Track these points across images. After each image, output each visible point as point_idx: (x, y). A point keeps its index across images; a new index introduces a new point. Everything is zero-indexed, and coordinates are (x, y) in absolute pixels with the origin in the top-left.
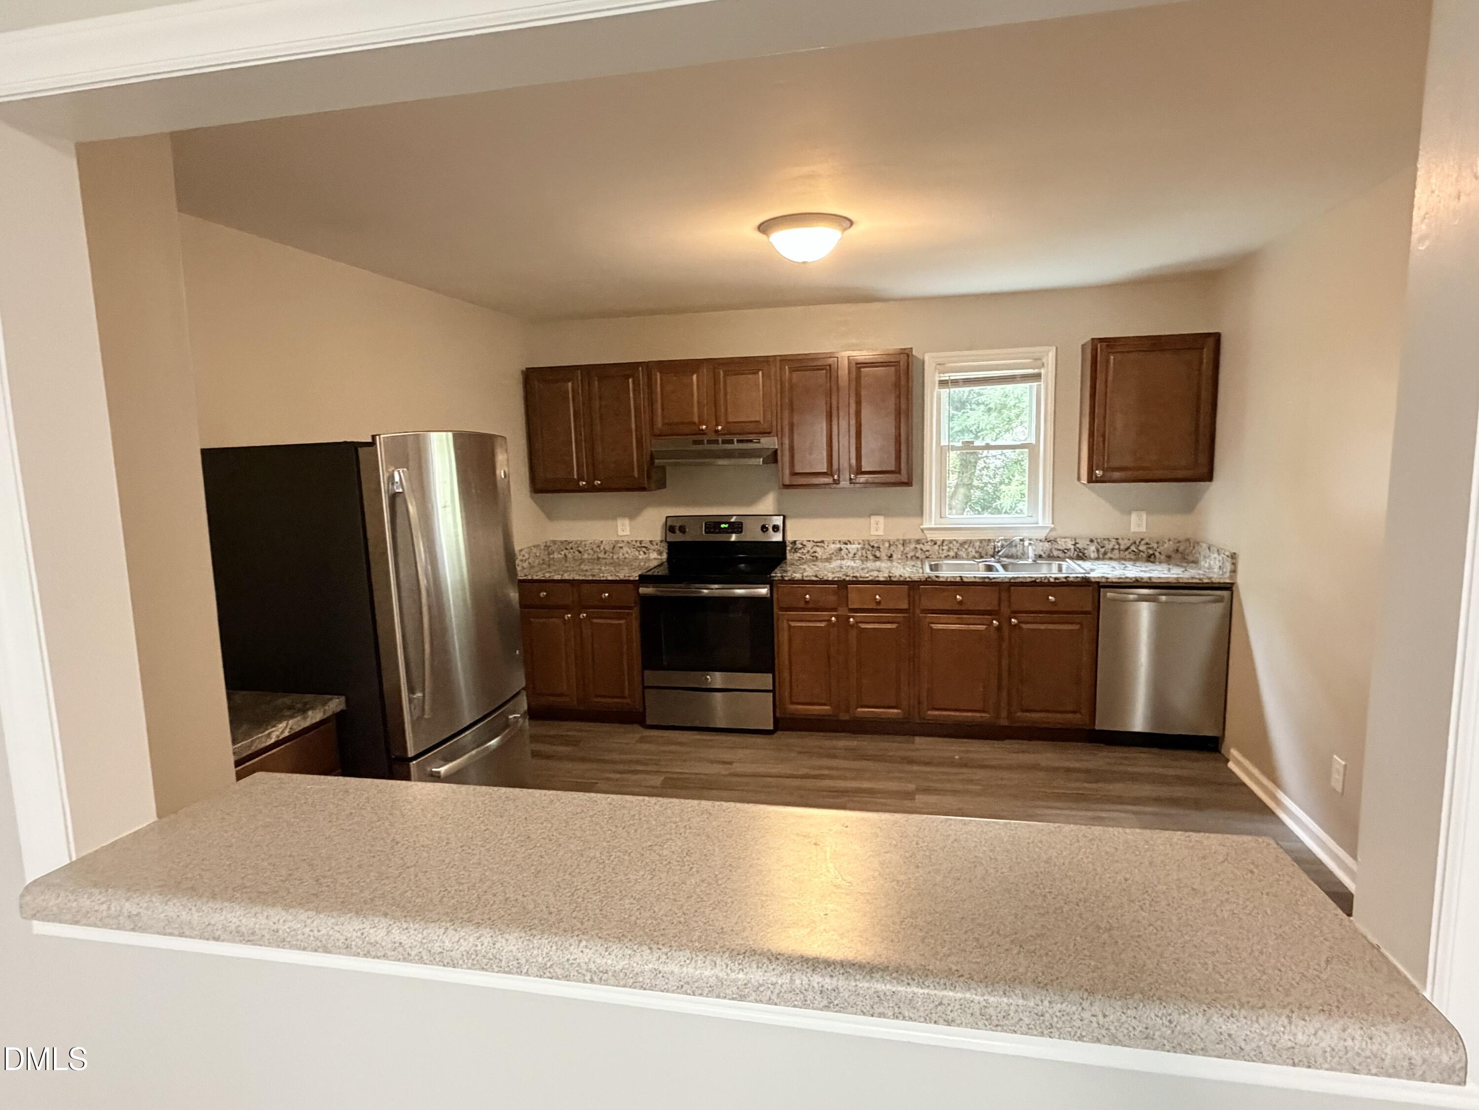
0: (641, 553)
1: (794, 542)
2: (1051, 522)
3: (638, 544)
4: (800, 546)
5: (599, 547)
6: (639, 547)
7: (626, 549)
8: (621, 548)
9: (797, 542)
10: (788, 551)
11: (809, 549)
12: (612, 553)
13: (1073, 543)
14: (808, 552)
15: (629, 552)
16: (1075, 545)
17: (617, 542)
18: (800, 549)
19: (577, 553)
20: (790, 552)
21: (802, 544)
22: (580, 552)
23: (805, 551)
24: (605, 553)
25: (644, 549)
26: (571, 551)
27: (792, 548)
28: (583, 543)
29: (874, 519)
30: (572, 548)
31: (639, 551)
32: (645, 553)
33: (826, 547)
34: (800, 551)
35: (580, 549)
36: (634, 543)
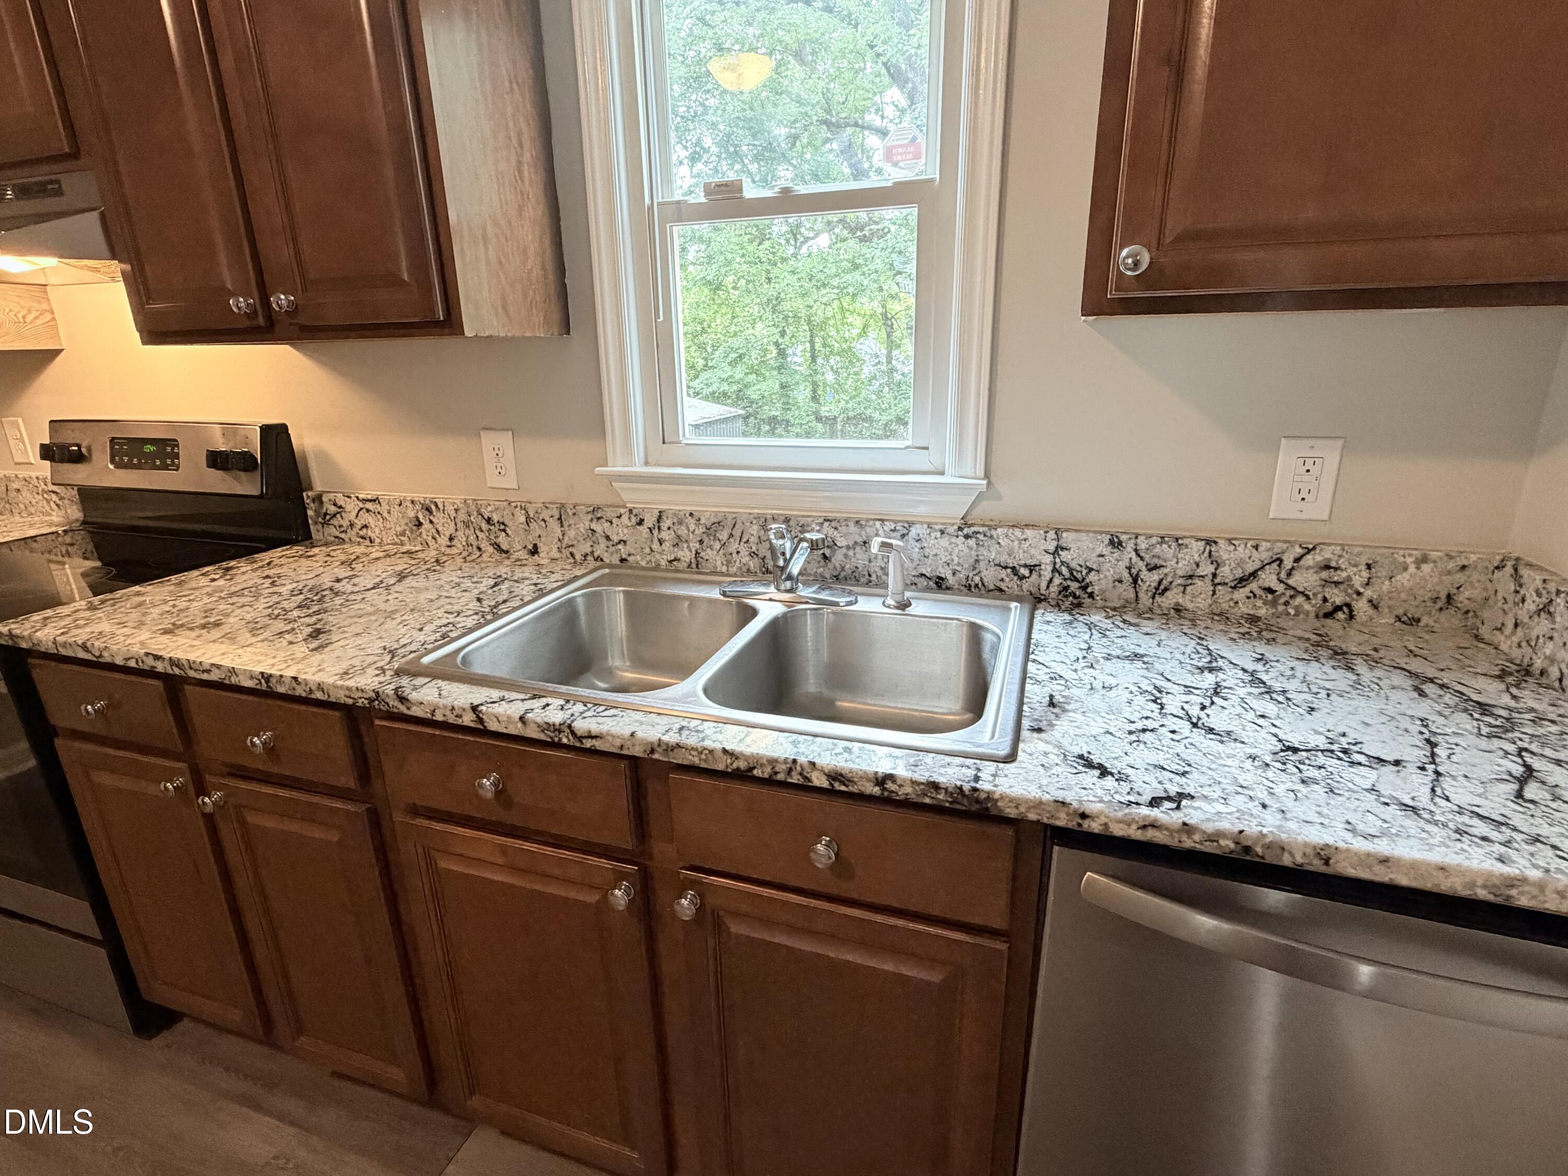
1: (319, 499)
2: (981, 472)
3: (43, 485)
6: (44, 491)
8: (18, 491)
9: (326, 499)
10: (311, 522)
11: (352, 517)
13: (1051, 547)
16: (1055, 553)
17: (9, 478)
20: (316, 523)
21: (335, 504)
27: (317, 513)
29: (489, 441)
33: (385, 514)
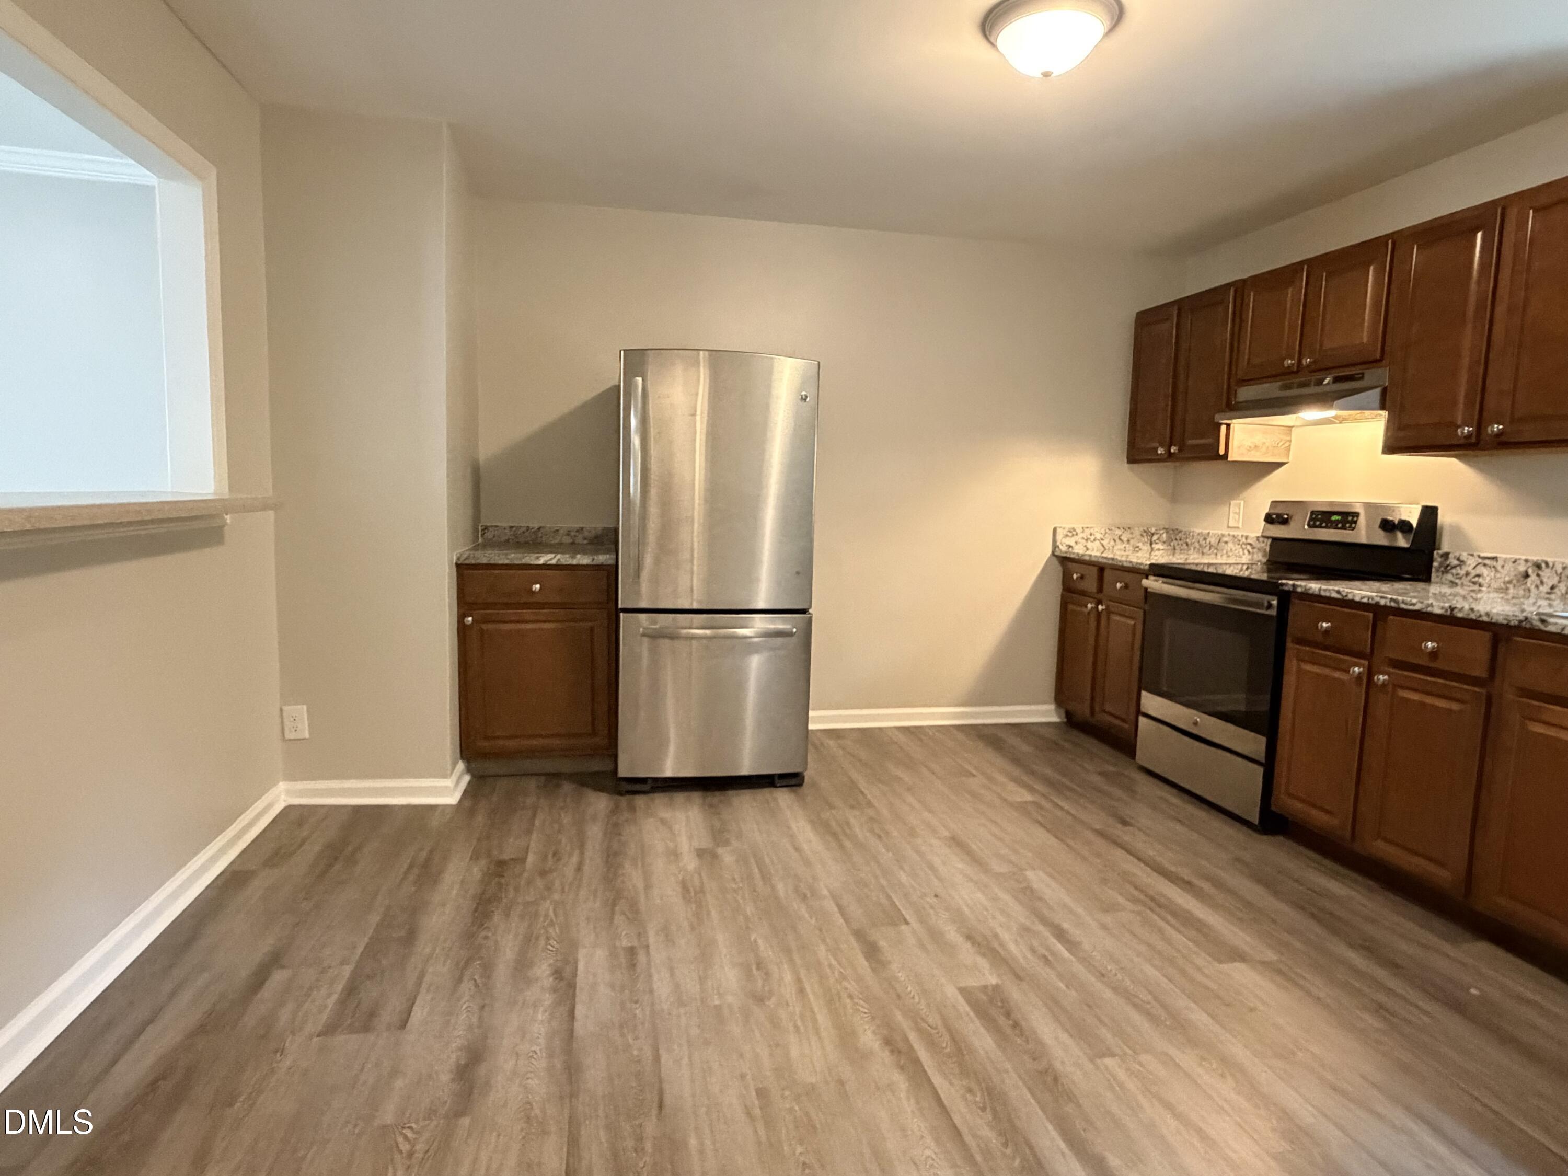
0: (1246, 552)
1: (1446, 556)
3: (1244, 540)
4: (1455, 562)
5: (1205, 539)
6: (1243, 543)
7: (1230, 545)
8: (1226, 542)
9: (1451, 556)
10: (1433, 570)
11: (1470, 569)
12: (1216, 549)
14: (1467, 574)
15: (1234, 549)
17: (1223, 535)
18: (1455, 567)
19: (1185, 545)
20: (1437, 571)
21: (1458, 559)
22: (1187, 544)
23: (1462, 572)
24: (1210, 549)
25: (1249, 547)
26: (1180, 542)
27: (1441, 565)
28: (1191, 534)
30: (1180, 540)
31: (1243, 549)
32: (1249, 552)
33: (1499, 568)
34: (1454, 571)
35: (1188, 540)
36: (1240, 538)
